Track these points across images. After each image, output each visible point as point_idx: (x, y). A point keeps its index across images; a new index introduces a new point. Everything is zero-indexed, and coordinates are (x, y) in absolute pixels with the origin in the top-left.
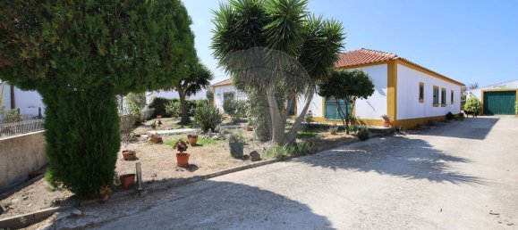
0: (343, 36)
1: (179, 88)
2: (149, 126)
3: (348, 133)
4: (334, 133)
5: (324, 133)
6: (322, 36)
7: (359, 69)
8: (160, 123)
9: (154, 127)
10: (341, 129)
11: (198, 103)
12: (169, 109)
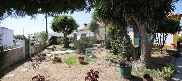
1: (64, 31)
2: (50, 49)
8: (55, 47)
9: (53, 49)
11: (70, 38)
12: (58, 41)
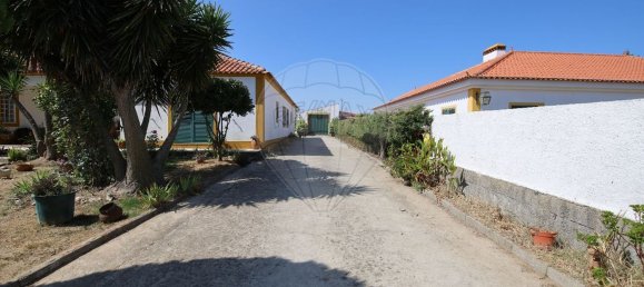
0: (229, 32)
3: (221, 159)
4: (201, 162)
5: (188, 163)
6: (203, 24)
7: (237, 79)
10: (211, 155)
